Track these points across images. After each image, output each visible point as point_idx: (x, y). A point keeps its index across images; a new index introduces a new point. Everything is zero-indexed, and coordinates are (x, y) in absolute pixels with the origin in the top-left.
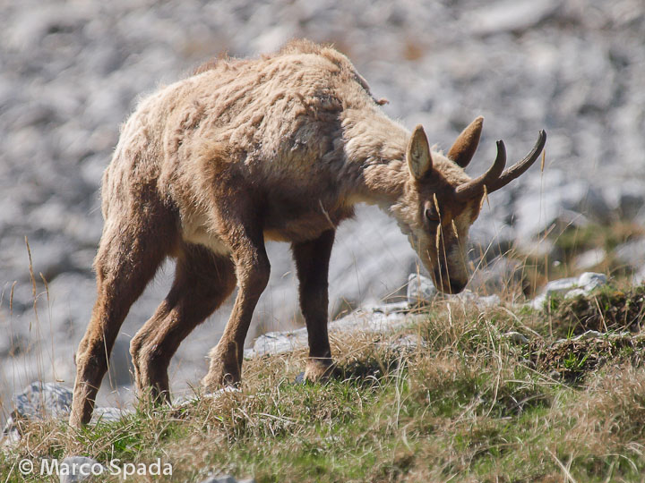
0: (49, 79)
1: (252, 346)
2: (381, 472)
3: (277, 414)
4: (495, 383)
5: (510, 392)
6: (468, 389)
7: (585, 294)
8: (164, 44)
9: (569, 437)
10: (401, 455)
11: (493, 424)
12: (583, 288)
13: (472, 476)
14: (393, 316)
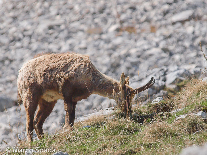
0: (50, 43)
1: (76, 120)
2: (99, 149)
3: (77, 137)
4: (127, 127)
5: (131, 128)
6: (120, 128)
7: (158, 103)
8: (82, 31)
9: (143, 139)
10: (104, 145)
11: (125, 136)
12: (157, 101)
13: (120, 149)
14: (111, 111)
